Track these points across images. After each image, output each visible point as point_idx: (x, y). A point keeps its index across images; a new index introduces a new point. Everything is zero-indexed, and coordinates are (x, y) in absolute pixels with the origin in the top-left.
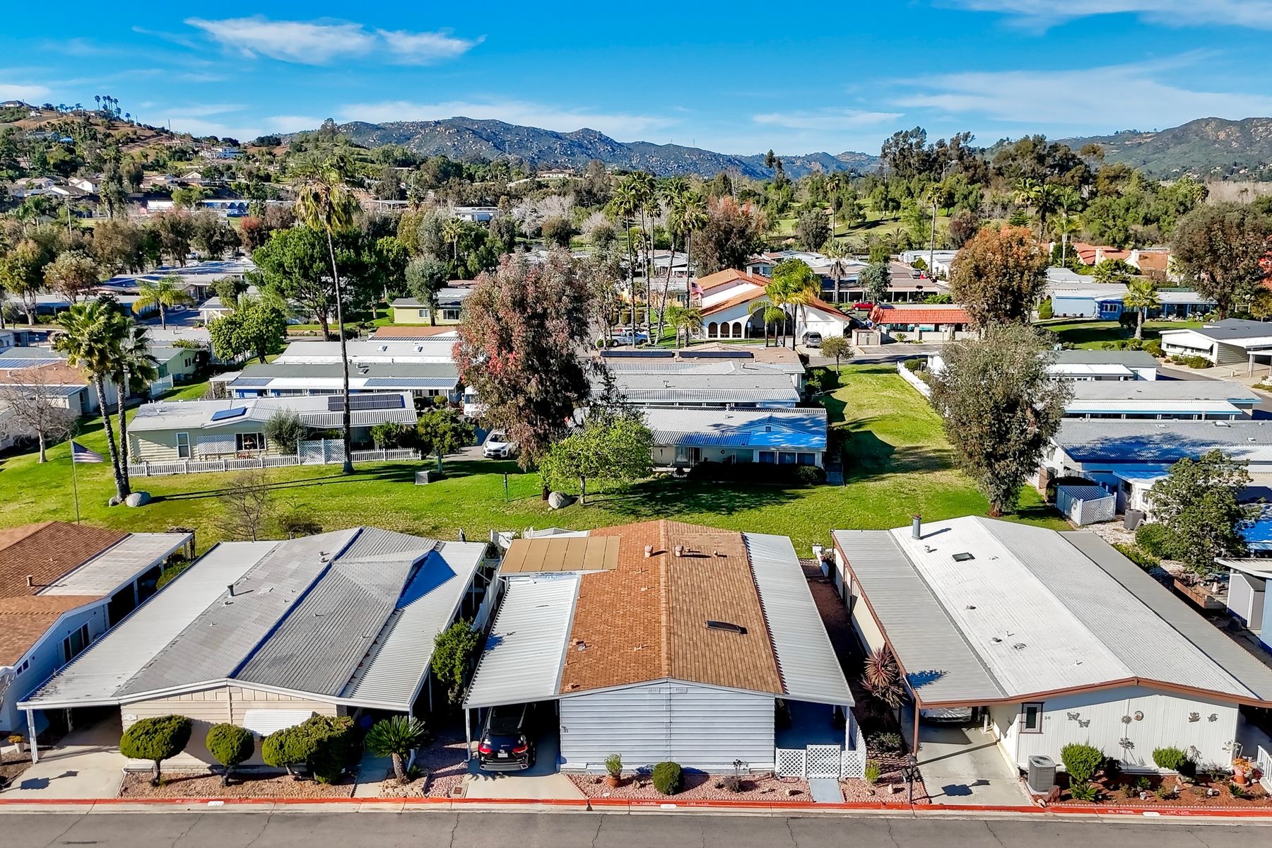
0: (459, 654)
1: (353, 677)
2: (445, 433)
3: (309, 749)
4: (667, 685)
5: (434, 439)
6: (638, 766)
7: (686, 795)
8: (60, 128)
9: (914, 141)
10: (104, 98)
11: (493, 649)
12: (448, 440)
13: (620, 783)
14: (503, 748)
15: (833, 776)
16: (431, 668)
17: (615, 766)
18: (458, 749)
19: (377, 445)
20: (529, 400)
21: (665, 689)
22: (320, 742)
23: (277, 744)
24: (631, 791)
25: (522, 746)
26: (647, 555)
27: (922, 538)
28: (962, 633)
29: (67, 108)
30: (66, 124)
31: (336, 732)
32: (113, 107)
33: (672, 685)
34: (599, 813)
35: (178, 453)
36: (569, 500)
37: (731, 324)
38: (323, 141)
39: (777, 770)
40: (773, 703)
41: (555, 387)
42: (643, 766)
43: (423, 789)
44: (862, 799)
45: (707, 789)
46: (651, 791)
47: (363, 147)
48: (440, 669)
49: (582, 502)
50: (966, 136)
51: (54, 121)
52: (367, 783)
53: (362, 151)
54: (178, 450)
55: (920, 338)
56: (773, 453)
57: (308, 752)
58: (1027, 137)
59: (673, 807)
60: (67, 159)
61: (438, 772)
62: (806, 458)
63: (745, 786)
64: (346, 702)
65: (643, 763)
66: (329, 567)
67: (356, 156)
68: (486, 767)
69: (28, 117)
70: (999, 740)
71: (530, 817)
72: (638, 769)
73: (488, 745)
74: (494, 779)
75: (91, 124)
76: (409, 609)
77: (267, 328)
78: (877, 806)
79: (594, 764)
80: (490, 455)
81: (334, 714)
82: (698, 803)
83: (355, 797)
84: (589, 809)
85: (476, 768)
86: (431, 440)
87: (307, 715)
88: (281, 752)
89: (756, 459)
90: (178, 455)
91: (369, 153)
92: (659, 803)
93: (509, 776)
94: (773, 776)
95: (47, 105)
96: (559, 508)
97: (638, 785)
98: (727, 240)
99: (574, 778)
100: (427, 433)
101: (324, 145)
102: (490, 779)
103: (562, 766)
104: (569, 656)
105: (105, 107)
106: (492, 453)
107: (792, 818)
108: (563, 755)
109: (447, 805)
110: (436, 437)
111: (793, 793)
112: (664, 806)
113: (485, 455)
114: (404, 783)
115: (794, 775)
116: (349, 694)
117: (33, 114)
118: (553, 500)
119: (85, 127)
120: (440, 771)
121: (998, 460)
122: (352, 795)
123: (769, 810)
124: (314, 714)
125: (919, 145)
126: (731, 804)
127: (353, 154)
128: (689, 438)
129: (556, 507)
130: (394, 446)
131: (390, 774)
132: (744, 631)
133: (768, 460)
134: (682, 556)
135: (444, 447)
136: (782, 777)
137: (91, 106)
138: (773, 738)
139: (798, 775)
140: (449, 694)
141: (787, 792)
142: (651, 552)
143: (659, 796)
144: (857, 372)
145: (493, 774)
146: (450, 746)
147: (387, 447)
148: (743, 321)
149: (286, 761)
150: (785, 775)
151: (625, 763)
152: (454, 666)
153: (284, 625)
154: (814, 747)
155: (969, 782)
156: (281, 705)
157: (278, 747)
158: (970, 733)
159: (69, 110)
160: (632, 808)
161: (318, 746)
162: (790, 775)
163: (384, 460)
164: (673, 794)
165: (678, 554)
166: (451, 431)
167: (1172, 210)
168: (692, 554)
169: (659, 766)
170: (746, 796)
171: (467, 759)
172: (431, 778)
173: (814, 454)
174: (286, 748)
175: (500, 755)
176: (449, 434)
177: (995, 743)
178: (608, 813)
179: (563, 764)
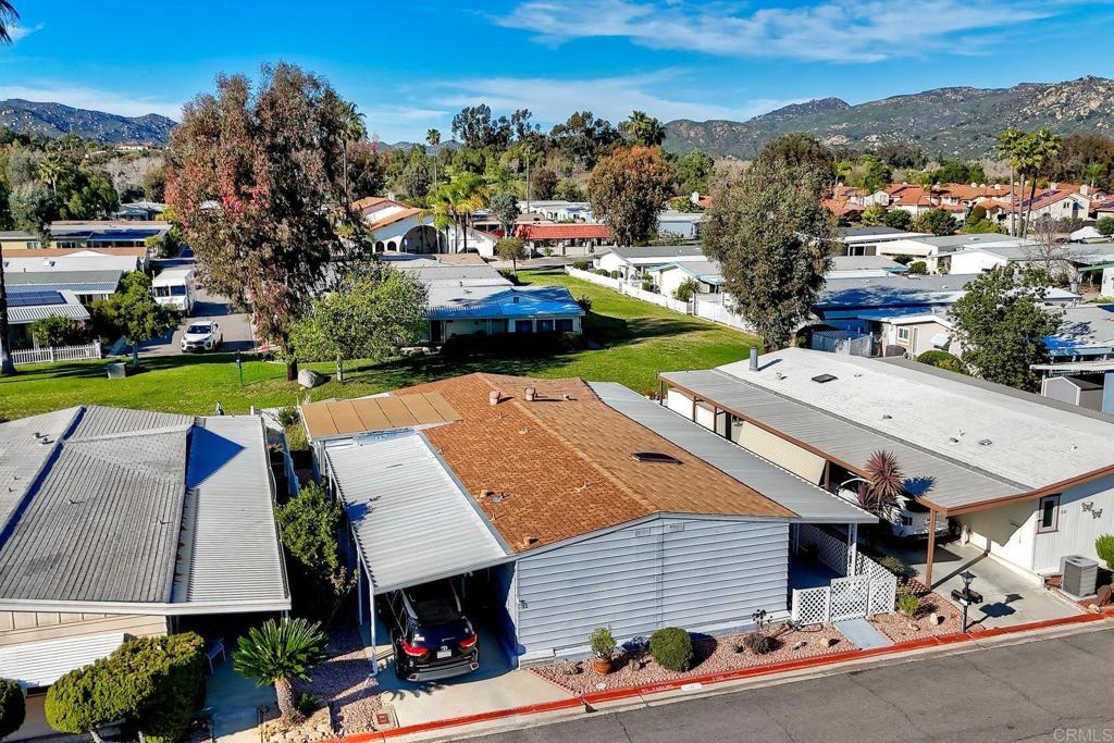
0: (324, 527)
1: (176, 574)
2: (144, 314)
3: (140, 692)
4: (659, 523)
5: (130, 324)
6: (623, 641)
7: (705, 668)
9: (481, 117)
11: (362, 518)
12: (150, 323)
13: (614, 666)
14: (446, 643)
15: (859, 615)
19: (36, 345)
21: (656, 529)
22: (156, 677)
23: (75, 692)
24: (628, 675)
25: (469, 637)
26: (493, 401)
27: (759, 370)
31: (181, 658)
33: (666, 522)
34: (607, 712)
36: (321, 379)
39: (795, 616)
40: (787, 531)
42: (630, 640)
43: (330, 725)
44: (910, 637)
45: (724, 656)
46: (654, 672)
48: (303, 550)
49: (339, 379)
50: (526, 112)
52: (232, 734)
55: (564, 253)
56: (529, 323)
57: (139, 698)
58: (577, 114)
59: (697, 687)
61: (338, 697)
62: (565, 324)
63: (773, 644)
64: (180, 609)
65: (627, 636)
66: (60, 447)
68: (418, 677)
70: (988, 551)
71: (517, 737)
72: (623, 646)
73: (418, 642)
74: (428, 692)
76: (206, 488)
78: (933, 642)
79: (563, 648)
80: (191, 348)
81: (161, 630)
82: (726, 676)
84: (589, 710)
86: (126, 325)
87: (115, 642)
88: (87, 706)
89: (512, 328)
92: (677, 684)
93: (449, 684)
94: (791, 627)
96: (314, 386)
97: (638, 665)
99: (542, 669)
100: (120, 316)
102: (422, 694)
103: (520, 658)
104: (485, 510)
106: (194, 346)
107: (854, 674)
108: (521, 642)
110: (131, 320)
111: (833, 642)
112: (686, 688)
113: (185, 349)
114: (296, 721)
115: (816, 622)
116: (183, 595)
118: (304, 379)
120: (341, 696)
123: (818, 669)
124: (127, 638)
126: (766, 669)
129: (310, 386)
130: (61, 345)
131: (267, 711)
132: (680, 463)
133: (525, 328)
134: (534, 400)
136: (803, 627)
138: (786, 577)
139: (821, 621)
140: (333, 581)
141: (825, 642)
142: (498, 398)
143: (672, 676)
145: (425, 686)
146: (335, 660)
147: (54, 345)
148: (398, 240)
150: (806, 623)
152: (323, 544)
154: (839, 580)
155: (1002, 599)
157: (81, 699)
160: (646, 697)
161: (155, 684)
162: (811, 622)
163: (52, 360)
164: (689, 670)
165: (529, 398)
166: (154, 311)
169: (659, 636)
170: (778, 656)
171: (372, 672)
172: (335, 709)
173: (571, 320)
175: (440, 655)
176: (150, 316)
177: (985, 555)
178: (620, 710)
179: (521, 654)
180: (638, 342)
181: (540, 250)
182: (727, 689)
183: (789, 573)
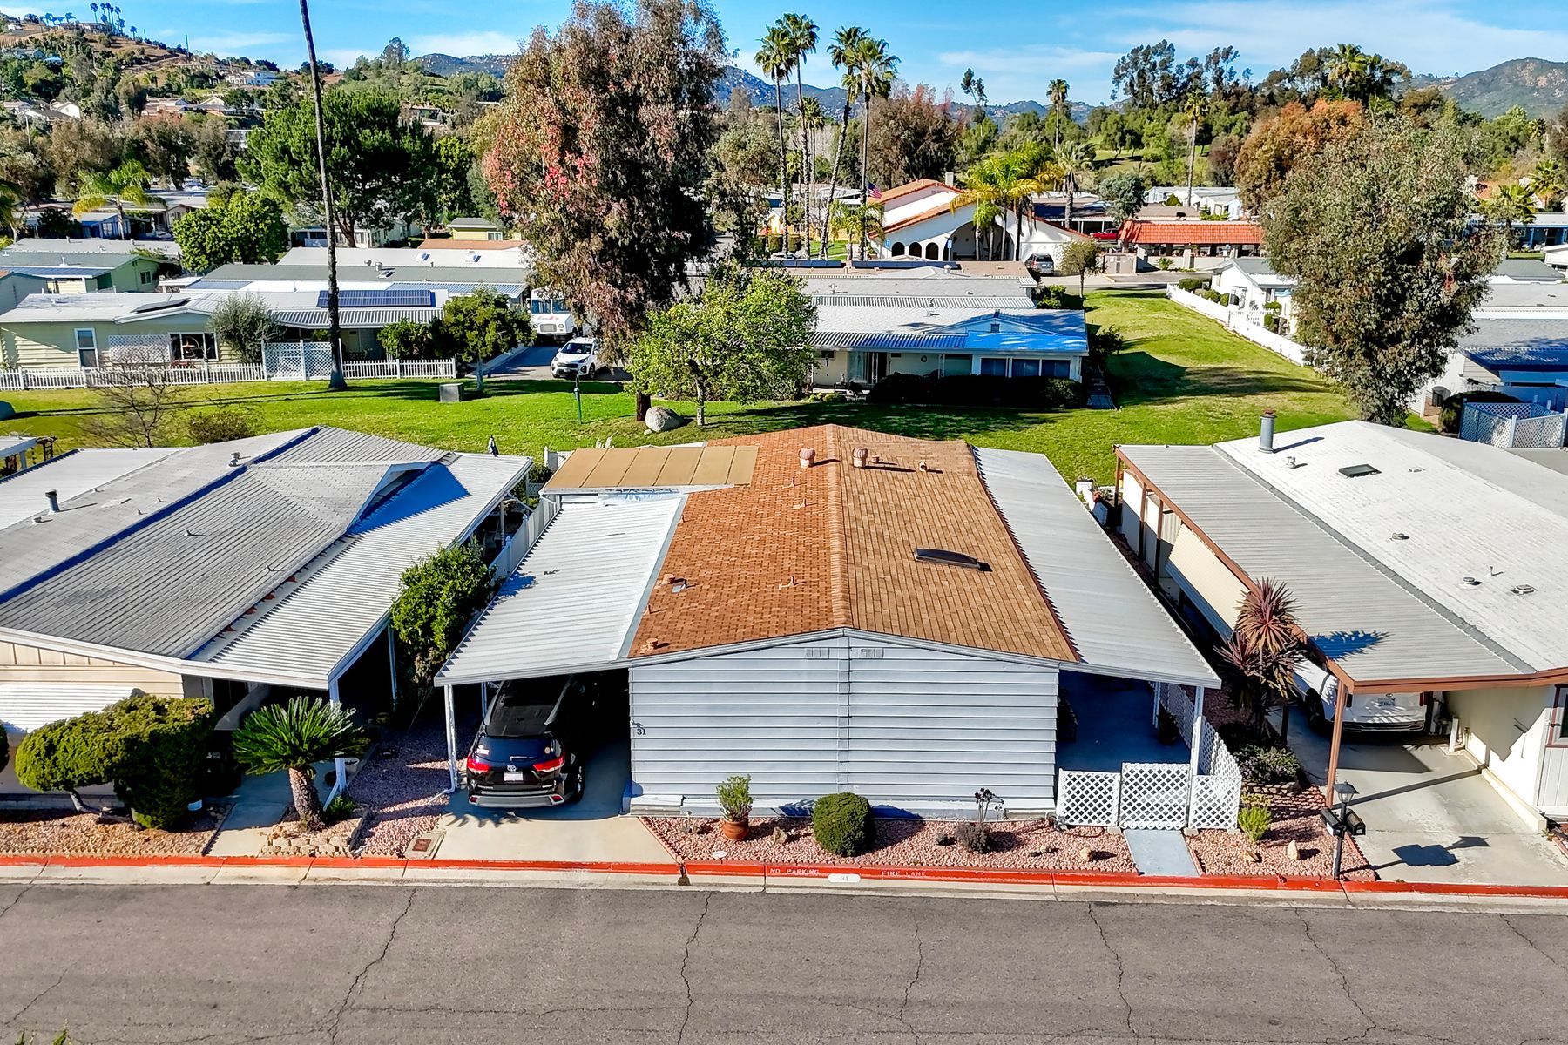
0: (445, 596)
1: (228, 629)
2: (486, 323)
3: (109, 756)
4: (843, 643)
5: (468, 334)
6: (783, 803)
7: (881, 857)
8: (46, 44)
9: (1157, 59)
10: (103, 5)
11: (514, 594)
12: (491, 334)
13: (747, 832)
14: (514, 762)
15: (1173, 825)
16: (388, 619)
17: (737, 799)
18: (435, 771)
19: (389, 356)
20: (610, 243)
21: (839, 650)
22: (131, 743)
23: (41, 745)
24: (767, 847)
25: (552, 759)
26: (804, 463)
27: (1275, 451)
28: (1394, 575)
29: (54, 19)
30: (53, 39)
31: (171, 724)
32: (113, 19)
33: (854, 643)
34: (703, 889)
35: (79, 360)
36: (675, 422)
37: (924, 245)
38: (387, 68)
39: (1060, 811)
40: (1056, 680)
41: (653, 221)
42: (794, 802)
43: (349, 842)
44: (1238, 869)
45: (920, 847)
46: (808, 848)
47: (439, 76)
48: (405, 622)
49: (699, 423)
50: (1228, 52)
51: (38, 36)
52: (241, 829)
53: (437, 81)
54: (78, 355)
55: (1192, 265)
56: (1003, 362)
57: (106, 763)
59: (854, 879)
60: (49, 78)
61: (387, 810)
62: (1055, 367)
63: (997, 842)
64: (203, 669)
65: (793, 797)
66: (243, 470)
67: (429, 87)
68: (481, 801)
69: (5, 30)
70: (1486, 766)
71: (562, 897)
72: (783, 808)
73: (483, 757)
74: (497, 823)
75: (86, 40)
77: (257, 225)
78: (1271, 883)
79: (697, 797)
80: (561, 372)
81: (178, 692)
82: (904, 873)
83: (211, 854)
84: (684, 881)
85: (461, 807)
86: (464, 336)
87: (125, 693)
88: (48, 762)
89: (976, 369)
90: (79, 364)
91: (446, 83)
92: (825, 871)
93: (528, 818)
94: (1052, 824)
95: (31, 16)
96: (662, 430)
97: (784, 837)
98: (917, 144)
99: (656, 823)
100: (457, 323)
101: (387, 73)
102: (489, 824)
103: (634, 801)
104: (654, 604)
105: (104, 18)
106: (565, 369)
107: (1099, 904)
108: (636, 779)
109: (396, 873)
110: (471, 329)
111: (1096, 856)
112: (835, 879)
113: (555, 372)
114: (313, 828)
115: (1094, 823)
116: (210, 655)
117: (11, 26)
118: (652, 419)
119: (77, 44)
120: (391, 809)
121: (1383, 347)
122: (205, 852)
123: (1050, 888)
124: (135, 692)
125: (1165, 65)
126: (972, 875)
127: (425, 84)
128: (872, 340)
129: (657, 429)
130: (413, 357)
131: (289, 813)
132: (985, 567)
133: (995, 371)
134: (864, 467)
135: (484, 345)
136: (1069, 827)
137: (86, 18)
138: (1053, 749)
139: (1103, 823)
140: (416, 664)
141: (1084, 854)
142: (811, 458)
143: (826, 858)
144: (1108, 296)
145: (497, 815)
146: (419, 766)
147: (403, 357)
148: (941, 241)
149: (59, 779)
150: (1076, 822)
151: (759, 797)
152: (433, 618)
153: (120, 545)
154: (1137, 767)
155: (1447, 839)
156: (69, 675)
157: (43, 751)
158: (1423, 753)
159: (57, 22)
160: (770, 880)
161: (128, 749)
162: (1085, 822)
163: (398, 376)
164: (854, 855)
165: (858, 463)
166: (496, 319)
167: (1501, 147)
168: (882, 465)
169: (826, 801)
170: (1001, 860)
171: (450, 787)
172: (371, 821)
173: (1068, 362)
174: (59, 754)
175: (508, 777)
176: (492, 325)
177: (1479, 771)
178: (723, 890)
179: (636, 796)
180: (1176, 402)
181: (1153, 261)
182: (894, 890)
183: (1057, 744)
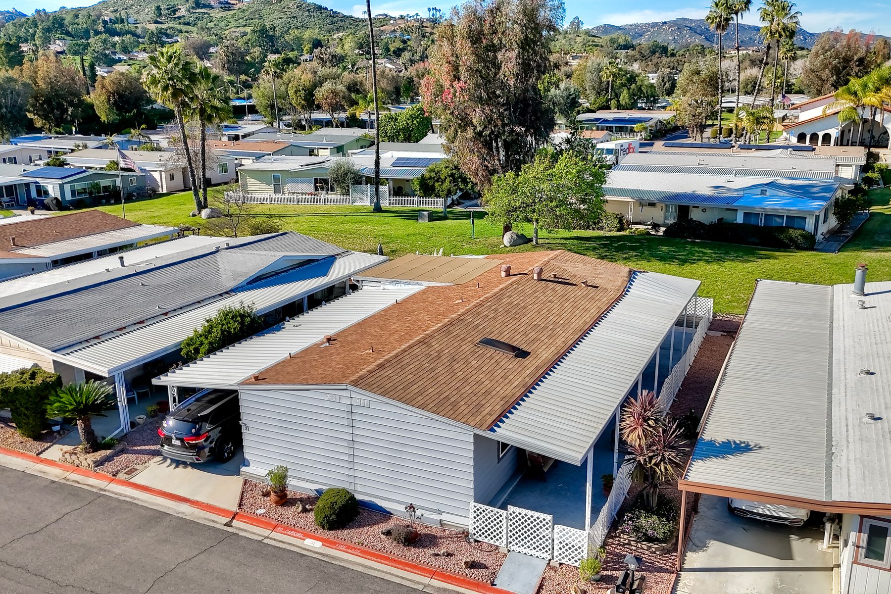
7: (344, 534)
8: (405, 30)
10: (433, 9)
13: (283, 501)
15: (543, 556)
17: (281, 478)
20: (478, 134)
21: (346, 397)
24: (289, 513)
29: (410, 17)
30: (408, 27)
31: (28, 385)
32: (438, 15)
34: (234, 530)
35: (273, 190)
37: (821, 134)
38: (570, 34)
40: (472, 440)
41: (503, 121)
42: (324, 488)
43: (95, 462)
45: (372, 534)
46: (308, 519)
47: (598, 37)
49: (534, 243)
51: (402, 26)
53: (596, 39)
54: (273, 187)
56: (758, 215)
59: (318, 544)
60: (401, 47)
62: (796, 221)
65: (322, 484)
67: (591, 43)
69: (389, 23)
72: (316, 490)
75: (423, 27)
82: (349, 548)
83: (41, 456)
84: (229, 524)
89: (739, 219)
90: (273, 192)
91: (601, 41)
92: (308, 536)
94: (465, 536)
95: (401, 16)
97: (301, 509)
99: (248, 484)
101: (570, 36)
103: (244, 469)
105: (433, 15)
108: (247, 456)
109: (102, 483)
111: (472, 565)
112: (309, 542)
115: (492, 542)
117: (392, 22)
119: (419, 29)
122: (38, 454)
126: (387, 559)
127: (589, 41)
129: (508, 245)
132: (524, 355)
133: (753, 221)
134: (540, 279)
136: (476, 541)
137: (424, 15)
138: (473, 486)
139: (497, 543)
141: (466, 562)
143: (313, 527)
150: (481, 539)
154: (518, 510)
159: (412, 18)
162: (486, 540)
163: (416, 206)
164: (329, 529)
165: (536, 277)
170: (413, 553)
172: (120, 452)
173: (806, 218)
176: (448, 179)
177: (832, 569)
179: (246, 466)
